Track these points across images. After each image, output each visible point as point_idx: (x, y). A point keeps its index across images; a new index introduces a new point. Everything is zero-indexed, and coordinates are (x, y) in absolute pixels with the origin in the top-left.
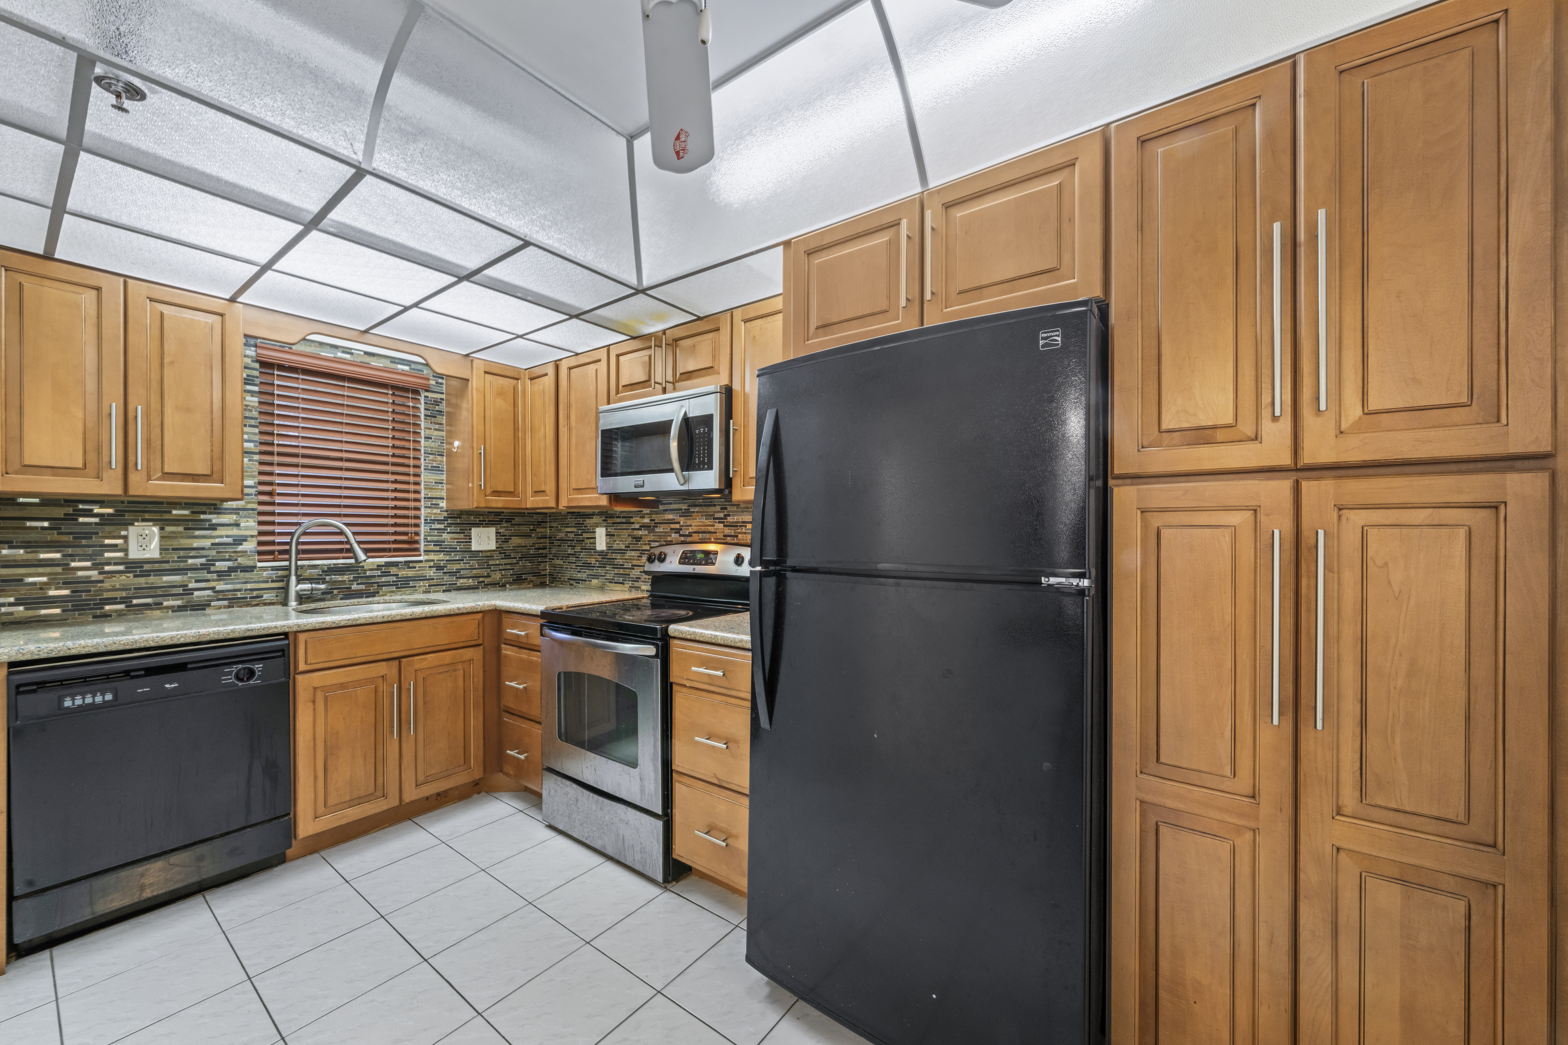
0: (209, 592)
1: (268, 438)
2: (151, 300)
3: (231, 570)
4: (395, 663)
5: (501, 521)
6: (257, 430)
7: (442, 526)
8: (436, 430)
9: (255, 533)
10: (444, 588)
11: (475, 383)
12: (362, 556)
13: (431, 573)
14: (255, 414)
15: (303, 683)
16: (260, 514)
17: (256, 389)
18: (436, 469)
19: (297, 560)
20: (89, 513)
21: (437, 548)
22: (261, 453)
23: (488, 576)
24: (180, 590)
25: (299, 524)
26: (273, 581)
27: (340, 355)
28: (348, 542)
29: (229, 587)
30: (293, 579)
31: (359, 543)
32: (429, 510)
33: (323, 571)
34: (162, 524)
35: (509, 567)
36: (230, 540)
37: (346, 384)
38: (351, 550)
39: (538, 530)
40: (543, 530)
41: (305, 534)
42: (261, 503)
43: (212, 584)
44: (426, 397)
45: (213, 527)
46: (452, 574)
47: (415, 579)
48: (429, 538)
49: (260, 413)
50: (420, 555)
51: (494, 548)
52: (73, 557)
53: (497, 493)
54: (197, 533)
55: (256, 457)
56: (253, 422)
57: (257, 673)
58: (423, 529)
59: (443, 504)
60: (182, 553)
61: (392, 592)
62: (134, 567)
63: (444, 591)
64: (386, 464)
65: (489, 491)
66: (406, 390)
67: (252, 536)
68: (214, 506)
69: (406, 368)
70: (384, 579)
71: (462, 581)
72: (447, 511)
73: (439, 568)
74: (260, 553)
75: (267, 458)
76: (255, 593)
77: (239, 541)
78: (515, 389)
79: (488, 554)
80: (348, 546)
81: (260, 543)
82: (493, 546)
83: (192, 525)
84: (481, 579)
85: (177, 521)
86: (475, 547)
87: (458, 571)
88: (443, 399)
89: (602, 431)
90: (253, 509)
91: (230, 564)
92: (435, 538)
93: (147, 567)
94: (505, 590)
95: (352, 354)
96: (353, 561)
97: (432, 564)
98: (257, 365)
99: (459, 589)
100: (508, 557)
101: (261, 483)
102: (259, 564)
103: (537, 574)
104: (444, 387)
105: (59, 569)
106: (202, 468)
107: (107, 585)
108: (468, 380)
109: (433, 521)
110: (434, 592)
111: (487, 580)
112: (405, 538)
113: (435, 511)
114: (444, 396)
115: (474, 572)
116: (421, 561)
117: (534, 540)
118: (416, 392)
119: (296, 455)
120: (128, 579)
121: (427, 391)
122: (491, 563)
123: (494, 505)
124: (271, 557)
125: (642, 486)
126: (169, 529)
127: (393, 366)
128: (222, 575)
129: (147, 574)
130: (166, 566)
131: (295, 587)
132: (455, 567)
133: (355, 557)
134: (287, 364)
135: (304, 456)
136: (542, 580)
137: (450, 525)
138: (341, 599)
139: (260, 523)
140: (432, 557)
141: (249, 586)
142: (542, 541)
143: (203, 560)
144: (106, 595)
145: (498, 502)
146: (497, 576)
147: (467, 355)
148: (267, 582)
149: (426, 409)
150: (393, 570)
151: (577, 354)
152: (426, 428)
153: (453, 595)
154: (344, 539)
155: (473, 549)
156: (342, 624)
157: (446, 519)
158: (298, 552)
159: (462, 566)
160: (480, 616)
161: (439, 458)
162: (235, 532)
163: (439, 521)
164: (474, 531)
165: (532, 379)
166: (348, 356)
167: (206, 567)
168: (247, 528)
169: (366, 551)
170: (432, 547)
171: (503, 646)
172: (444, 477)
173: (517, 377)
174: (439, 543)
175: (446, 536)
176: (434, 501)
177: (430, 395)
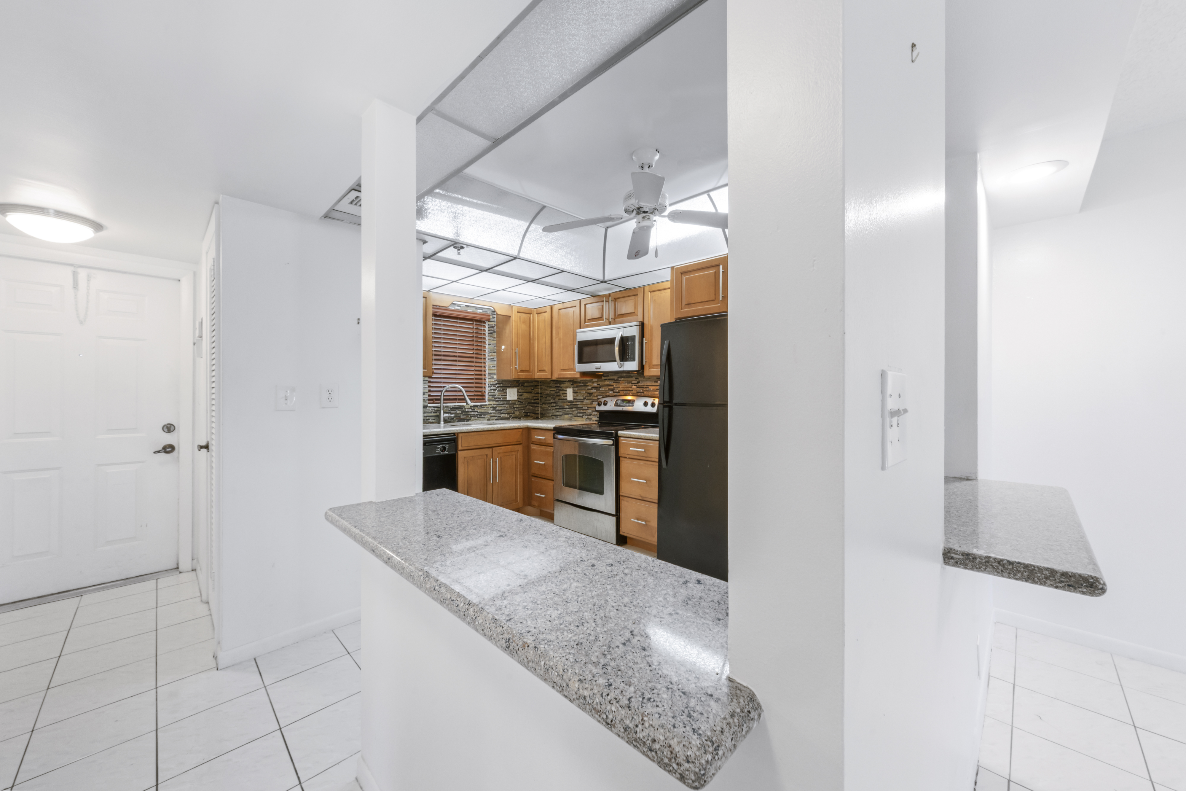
4: (491, 449)
5: (519, 385)
7: (495, 388)
8: (492, 340)
10: (496, 418)
11: (513, 318)
12: (469, 402)
13: (490, 411)
18: (492, 360)
19: (444, 403)
21: (493, 399)
23: (514, 413)
25: (444, 387)
26: (433, 413)
27: (457, 308)
28: (463, 395)
30: (442, 412)
31: (468, 396)
32: (489, 380)
33: (451, 409)
35: (522, 409)
37: (458, 321)
38: (465, 399)
39: (535, 390)
40: (537, 390)
41: (446, 391)
44: (489, 324)
46: (499, 411)
47: (484, 413)
48: (490, 394)
50: (486, 402)
51: (516, 399)
53: (522, 371)
57: (447, 449)
58: (487, 389)
59: (495, 377)
61: (476, 419)
63: (496, 420)
64: (473, 358)
65: (519, 371)
66: (480, 321)
67: (427, 392)
69: (481, 311)
70: (472, 413)
71: (503, 415)
72: (497, 380)
73: (494, 408)
74: (429, 400)
76: (427, 418)
78: (530, 318)
79: (514, 402)
80: (463, 397)
81: (429, 396)
82: (516, 398)
84: (511, 414)
86: (508, 398)
87: (502, 410)
88: (495, 325)
89: (578, 342)
90: (427, 380)
92: (492, 394)
94: (521, 420)
95: (460, 306)
96: (465, 404)
97: (491, 406)
99: (502, 419)
100: (522, 403)
102: (429, 405)
103: (535, 413)
104: (496, 318)
108: (510, 316)
109: (492, 385)
110: (492, 420)
111: (513, 415)
112: (480, 393)
113: (492, 380)
114: (495, 323)
115: (508, 410)
116: (487, 405)
117: (533, 395)
118: (484, 322)
119: (440, 355)
121: (489, 321)
122: (515, 406)
123: (521, 377)
124: (432, 402)
125: (600, 369)
127: (476, 311)
131: (443, 416)
132: (500, 408)
134: (438, 314)
135: (444, 356)
136: (537, 416)
137: (498, 387)
138: (457, 422)
139: (428, 386)
140: (491, 403)
142: (537, 395)
145: (523, 376)
146: (517, 413)
147: (510, 305)
148: (431, 413)
149: (489, 330)
150: (476, 409)
151: (563, 303)
152: (489, 340)
153: (500, 421)
154: (461, 394)
156: (473, 430)
157: (497, 384)
158: (444, 400)
159: (503, 407)
160: (521, 430)
161: (493, 354)
163: (494, 385)
164: (508, 390)
165: (537, 314)
166: (459, 308)
169: (471, 399)
170: (491, 398)
171: (531, 445)
172: (496, 363)
173: (531, 313)
174: (493, 396)
175: (496, 392)
176: (492, 376)
177: (490, 323)
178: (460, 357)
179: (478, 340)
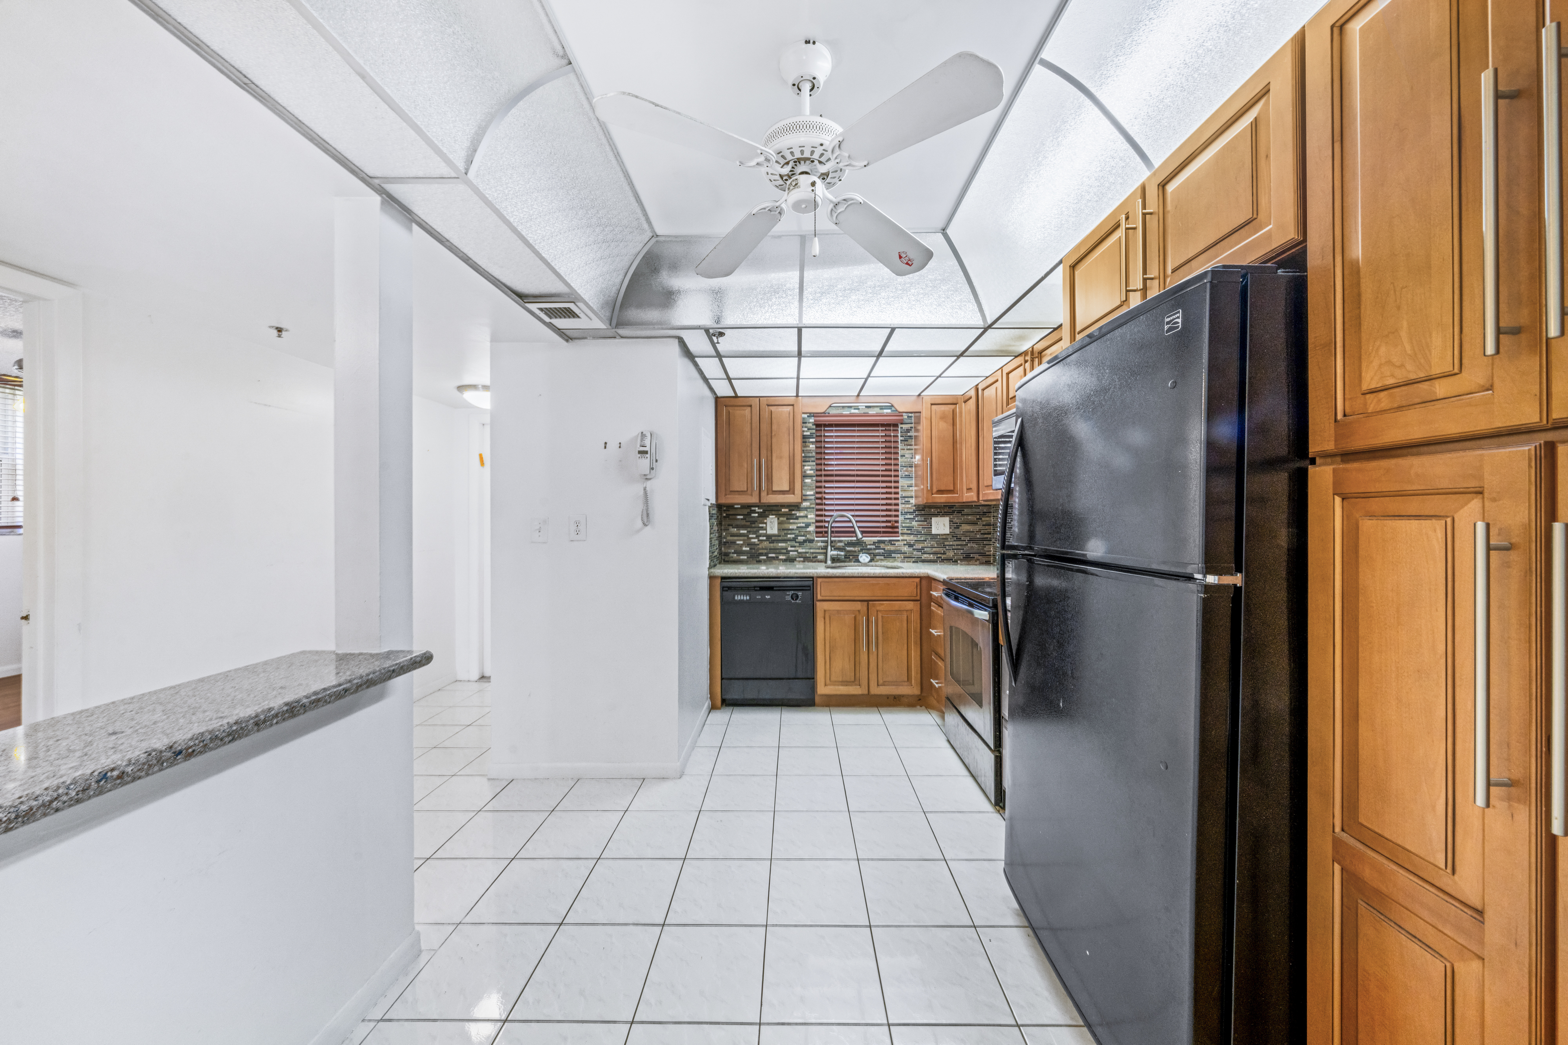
0: (796, 553)
1: (819, 467)
2: (768, 405)
3: (805, 541)
4: (866, 603)
5: (953, 512)
6: (814, 463)
7: (912, 517)
8: (908, 449)
9: (814, 521)
10: (914, 559)
11: (925, 414)
12: (860, 536)
13: (906, 549)
14: (814, 454)
15: (820, 607)
16: (817, 510)
17: (814, 440)
18: (908, 477)
19: (831, 536)
20: (754, 512)
21: (909, 532)
22: (817, 476)
23: (944, 553)
24: (785, 551)
25: (831, 516)
26: (822, 549)
27: (853, 411)
28: (853, 527)
29: (804, 551)
30: (829, 547)
31: (859, 527)
32: (903, 506)
33: (845, 544)
34: (779, 516)
35: (959, 547)
36: (804, 525)
37: (857, 429)
38: (854, 532)
39: (983, 519)
40: (988, 519)
41: (835, 521)
42: (817, 504)
43: (797, 548)
44: (902, 428)
45: (797, 518)
46: (918, 550)
47: (894, 552)
48: (904, 525)
49: (817, 453)
50: (899, 536)
51: (949, 533)
52: (749, 532)
53: (940, 492)
54: (791, 521)
55: (814, 478)
56: (813, 459)
57: (800, 597)
58: (901, 518)
59: (913, 501)
60: (786, 532)
61: (882, 560)
62: (769, 537)
63: (913, 562)
64: (878, 476)
65: (935, 490)
66: (889, 425)
67: (813, 523)
68: (796, 507)
69: (889, 411)
70: (877, 551)
71: (925, 555)
72: (915, 506)
73: (910, 546)
74: (817, 532)
75: (819, 478)
76: (813, 555)
77: (808, 525)
78: (954, 412)
79: (944, 537)
80: (853, 529)
81: (817, 527)
82: (947, 531)
83: (790, 516)
84: (939, 555)
85: (784, 515)
86: (934, 531)
87: (923, 548)
88: (912, 427)
89: (994, 439)
90: (813, 508)
91: (804, 538)
92: (908, 525)
93: (773, 538)
94: (957, 565)
95: (859, 409)
96: (855, 539)
97: (905, 542)
98: (814, 427)
99: (924, 561)
100: (959, 539)
101: (817, 493)
102: (816, 539)
103: (983, 554)
104: (913, 418)
105: (746, 538)
106: (787, 488)
107: (760, 546)
108: (922, 412)
109: (906, 513)
110: (907, 562)
111: (943, 556)
112: (889, 524)
113: (907, 506)
114: (913, 425)
115: (934, 549)
116: (899, 541)
117: (981, 527)
118: (896, 425)
119: (832, 475)
120: (766, 544)
121: (902, 424)
122: (946, 543)
123: (939, 501)
124: (821, 535)
126: (781, 519)
127: (881, 411)
128: (801, 544)
129: (773, 542)
130: (780, 538)
131: (831, 553)
132: (919, 546)
133: (856, 536)
134: (827, 423)
135: (837, 475)
136: (987, 559)
137: (917, 516)
138: (854, 562)
139: (817, 516)
140: (905, 537)
141: (812, 551)
142: (987, 527)
143: (793, 536)
144: (760, 551)
145: (941, 498)
146: (951, 554)
147: (917, 395)
148: (819, 549)
149: (901, 436)
150: (882, 546)
151: (987, 377)
152: (901, 449)
153: (920, 564)
154: (851, 525)
155: (933, 532)
156: (837, 575)
157: (915, 511)
158: (832, 532)
159: (926, 544)
160: (918, 580)
161: (910, 469)
162: (805, 520)
163: (911, 513)
164: (934, 520)
165: (965, 402)
166: (856, 411)
167: (794, 539)
168: (811, 518)
169: (862, 532)
170: (905, 531)
171: (932, 603)
172: (913, 482)
173: (955, 402)
174: (909, 528)
175: (914, 523)
176: (906, 499)
177: (904, 426)
178: (858, 476)
179: (891, 451)
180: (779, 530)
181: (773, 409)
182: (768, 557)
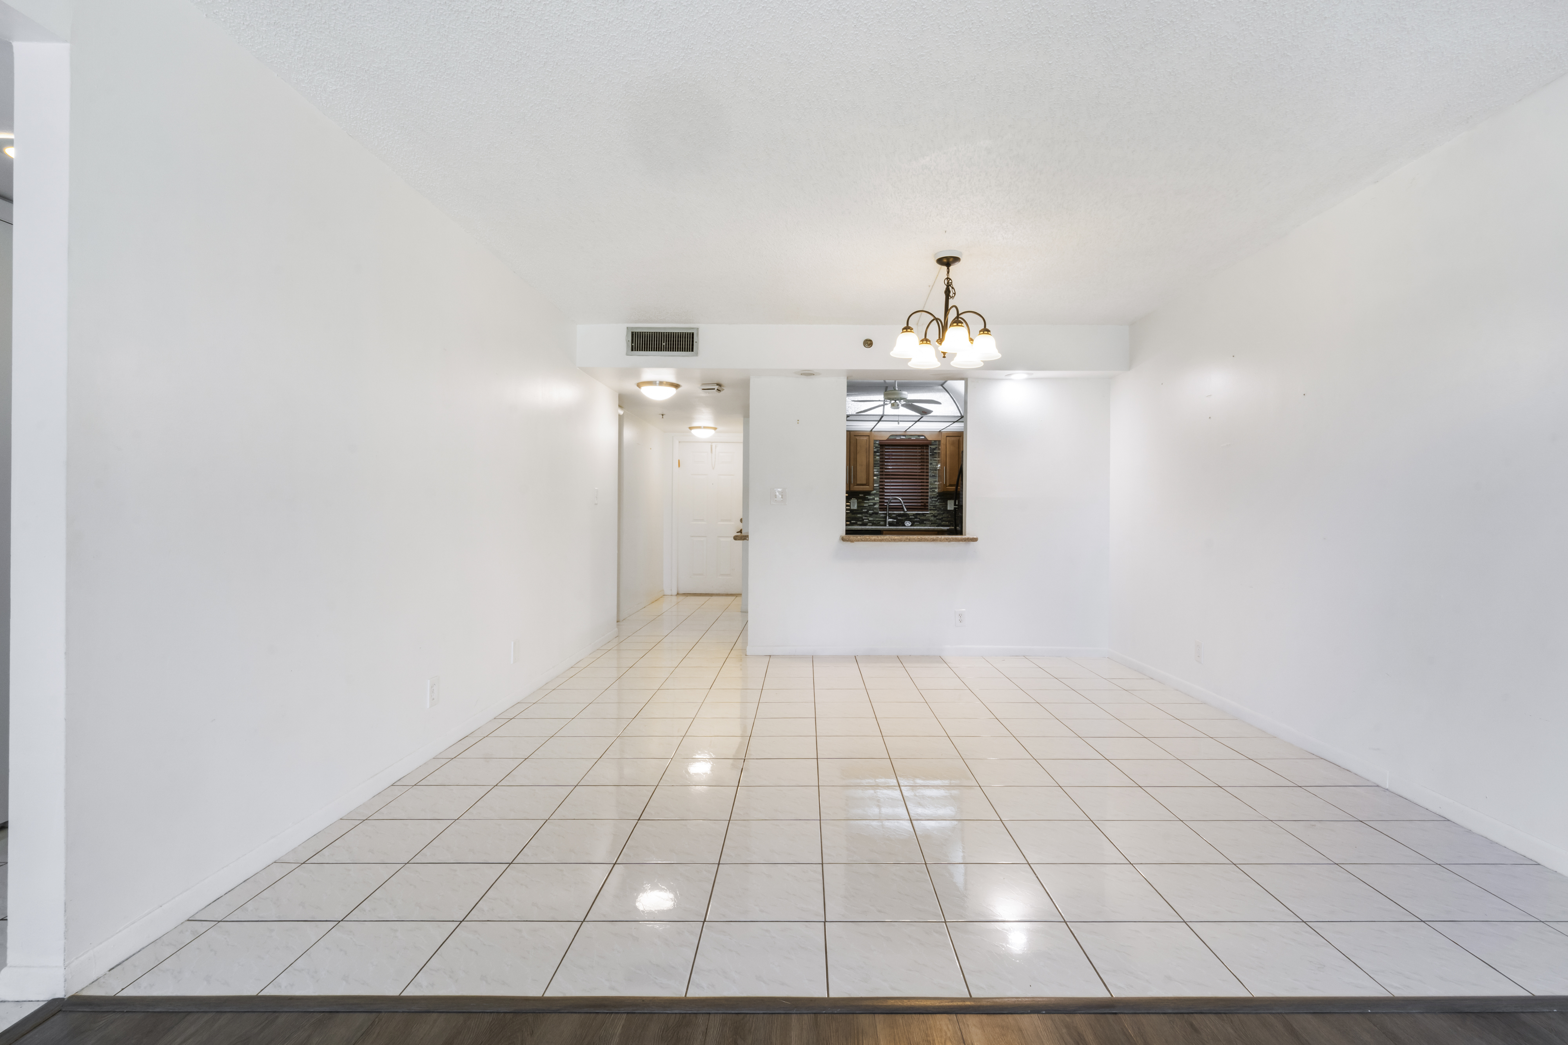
0: (867, 520)
1: (882, 470)
3: (873, 513)
6: (879, 468)
7: (936, 499)
8: (933, 461)
9: (878, 502)
10: (937, 525)
11: (943, 442)
13: (932, 518)
14: (879, 462)
16: (880, 495)
17: (879, 454)
18: (934, 476)
19: (889, 511)
21: (934, 508)
22: (880, 475)
24: (861, 519)
25: (889, 499)
28: (902, 506)
29: (872, 519)
30: (888, 517)
31: (905, 506)
32: (931, 493)
33: (897, 516)
34: (858, 498)
36: (872, 504)
37: (904, 447)
38: (903, 508)
41: (891, 502)
42: (880, 492)
43: (868, 518)
44: (930, 448)
45: (869, 500)
46: (940, 519)
47: (925, 520)
48: (931, 504)
49: (880, 462)
50: (928, 511)
53: (951, 485)
54: (865, 501)
55: (879, 477)
56: (878, 465)
58: (929, 501)
59: (937, 490)
60: (862, 508)
62: (852, 511)
64: (917, 475)
65: (948, 484)
66: (924, 445)
68: (868, 493)
70: (916, 520)
71: (944, 522)
72: (938, 493)
73: (935, 516)
74: (880, 508)
75: (882, 477)
76: (878, 522)
77: (875, 504)
81: (880, 505)
83: (865, 499)
85: (861, 498)
86: (948, 509)
87: (942, 518)
91: (872, 511)
92: (934, 504)
93: (854, 511)
97: (932, 515)
98: (879, 446)
101: (880, 485)
102: (880, 512)
106: (864, 482)
108: (940, 441)
109: (933, 498)
112: (923, 504)
113: (933, 493)
114: (937, 446)
115: (949, 519)
116: (928, 514)
118: (926, 446)
121: (931, 445)
123: (950, 491)
126: (859, 500)
127: (919, 438)
128: (871, 515)
129: (854, 514)
130: (858, 512)
131: (888, 520)
132: (940, 517)
133: (904, 511)
134: (886, 444)
137: (939, 499)
139: (880, 498)
140: (932, 512)
141: (877, 519)
143: (866, 510)
147: (940, 431)
148: (882, 518)
149: (930, 453)
150: (918, 517)
152: (930, 460)
157: (937, 496)
158: (889, 508)
159: (944, 516)
161: (935, 471)
162: (874, 501)
163: (935, 498)
164: (949, 502)
167: (867, 512)
168: (876, 500)
169: (907, 509)
170: (932, 508)
172: (937, 479)
173: (960, 435)
174: (934, 506)
175: (937, 503)
176: (933, 489)
177: (932, 446)
178: (904, 475)
179: (924, 461)
180: (858, 506)
181: (858, 438)
182: (851, 523)
